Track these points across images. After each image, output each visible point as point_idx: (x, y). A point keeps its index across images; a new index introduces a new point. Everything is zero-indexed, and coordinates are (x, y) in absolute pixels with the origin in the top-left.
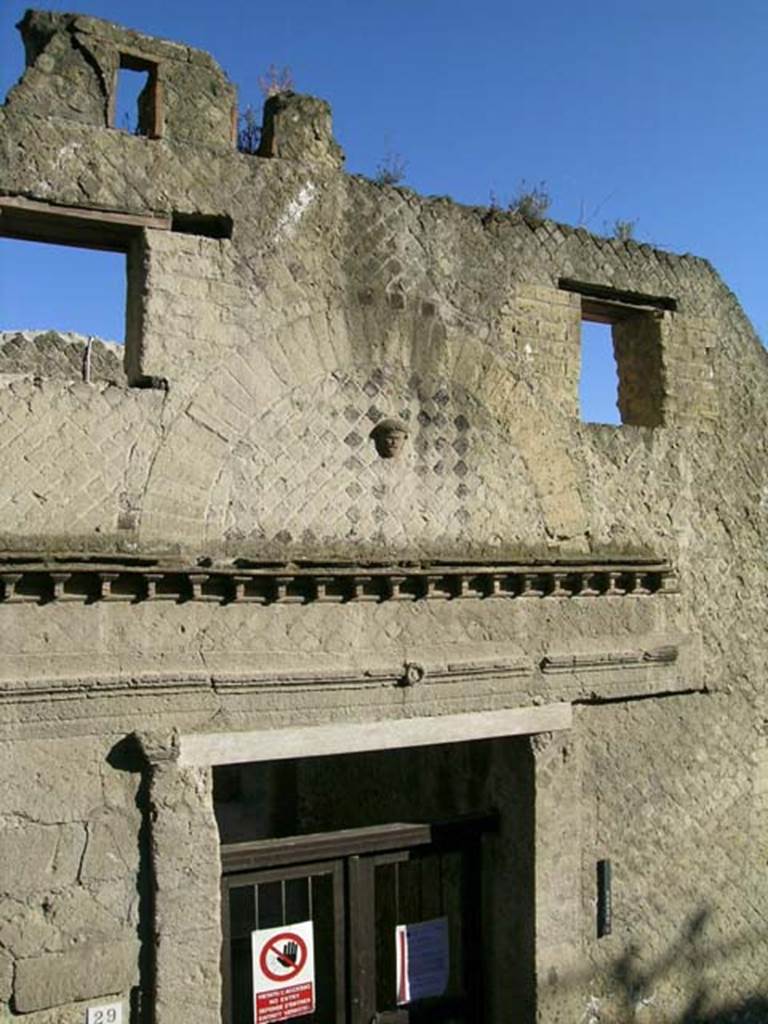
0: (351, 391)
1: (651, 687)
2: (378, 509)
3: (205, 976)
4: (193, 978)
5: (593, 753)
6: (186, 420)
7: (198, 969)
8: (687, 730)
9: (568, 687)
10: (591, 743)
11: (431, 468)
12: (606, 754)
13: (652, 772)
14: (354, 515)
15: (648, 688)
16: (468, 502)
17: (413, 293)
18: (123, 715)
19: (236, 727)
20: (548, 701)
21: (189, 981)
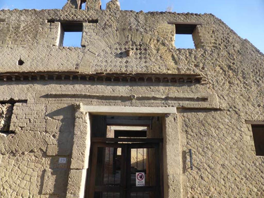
0: (121, 45)
1: (201, 106)
2: (126, 65)
3: (82, 155)
4: (79, 154)
5: (184, 121)
6: (88, 51)
7: (81, 153)
8: (215, 119)
9: (175, 104)
10: (184, 119)
11: (138, 58)
12: (188, 122)
13: (204, 128)
14: (121, 67)
15: (200, 106)
16: (147, 64)
17: (134, 28)
18: (72, 101)
19: (94, 105)
20: (169, 106)
21: (78, 155)
